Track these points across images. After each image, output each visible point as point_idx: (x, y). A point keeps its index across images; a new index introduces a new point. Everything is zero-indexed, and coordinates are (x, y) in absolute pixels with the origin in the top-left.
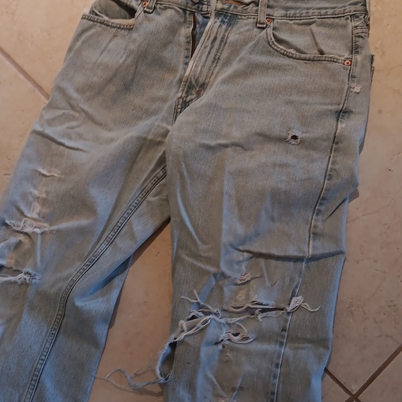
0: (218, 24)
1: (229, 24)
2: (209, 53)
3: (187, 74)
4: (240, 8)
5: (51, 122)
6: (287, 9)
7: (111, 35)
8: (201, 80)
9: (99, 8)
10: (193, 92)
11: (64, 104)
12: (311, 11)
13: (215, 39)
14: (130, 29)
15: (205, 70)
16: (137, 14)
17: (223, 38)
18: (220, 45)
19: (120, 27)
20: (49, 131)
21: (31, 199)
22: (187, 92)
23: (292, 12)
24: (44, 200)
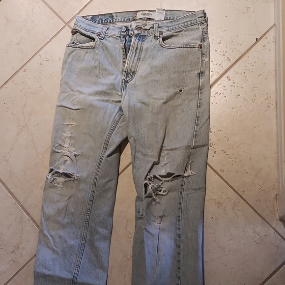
0: (137, 41)
1: (143, 41)
2: (135, 56)
3: (125, 68)
4: (146, 32)
5: (64, 99)
6: (168, 27)
7: (84, 53)
8: (133, 70)
9: (76, 41)
10: (129, 76)
11: (69, 90)
12: (180, 25)
13: (137, 49)
14: (93, 48)
15: (134, 65)
16: (96, 40)
17: (140, 48)
18: (140, 51)
19: (88, 48)
20: (64, 104)
21: (63, 138)
22: (126, 77)
23: (171, 28)
24: (71, 137)
